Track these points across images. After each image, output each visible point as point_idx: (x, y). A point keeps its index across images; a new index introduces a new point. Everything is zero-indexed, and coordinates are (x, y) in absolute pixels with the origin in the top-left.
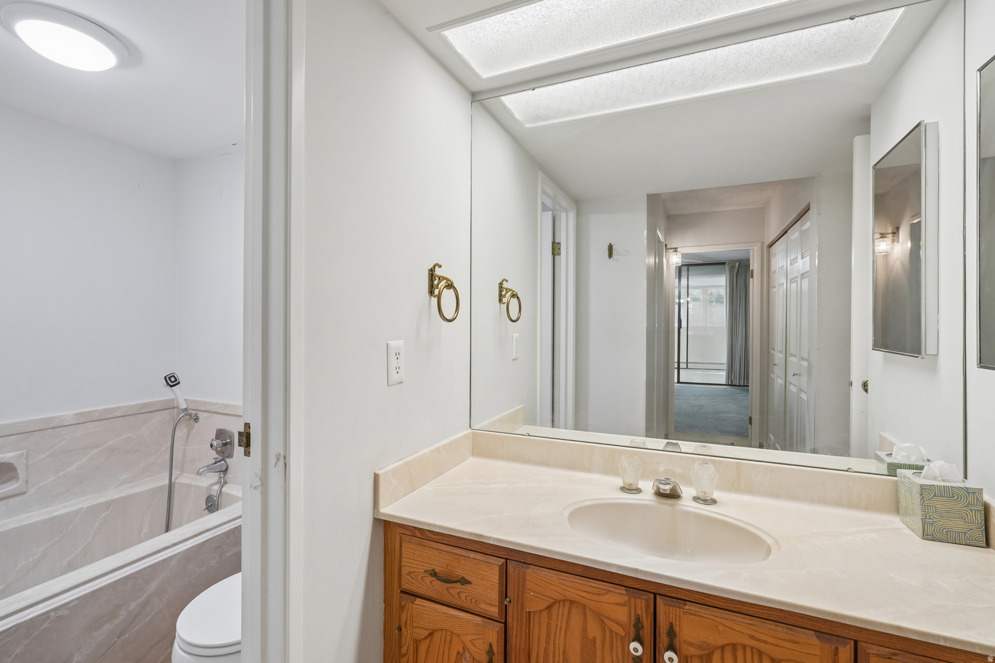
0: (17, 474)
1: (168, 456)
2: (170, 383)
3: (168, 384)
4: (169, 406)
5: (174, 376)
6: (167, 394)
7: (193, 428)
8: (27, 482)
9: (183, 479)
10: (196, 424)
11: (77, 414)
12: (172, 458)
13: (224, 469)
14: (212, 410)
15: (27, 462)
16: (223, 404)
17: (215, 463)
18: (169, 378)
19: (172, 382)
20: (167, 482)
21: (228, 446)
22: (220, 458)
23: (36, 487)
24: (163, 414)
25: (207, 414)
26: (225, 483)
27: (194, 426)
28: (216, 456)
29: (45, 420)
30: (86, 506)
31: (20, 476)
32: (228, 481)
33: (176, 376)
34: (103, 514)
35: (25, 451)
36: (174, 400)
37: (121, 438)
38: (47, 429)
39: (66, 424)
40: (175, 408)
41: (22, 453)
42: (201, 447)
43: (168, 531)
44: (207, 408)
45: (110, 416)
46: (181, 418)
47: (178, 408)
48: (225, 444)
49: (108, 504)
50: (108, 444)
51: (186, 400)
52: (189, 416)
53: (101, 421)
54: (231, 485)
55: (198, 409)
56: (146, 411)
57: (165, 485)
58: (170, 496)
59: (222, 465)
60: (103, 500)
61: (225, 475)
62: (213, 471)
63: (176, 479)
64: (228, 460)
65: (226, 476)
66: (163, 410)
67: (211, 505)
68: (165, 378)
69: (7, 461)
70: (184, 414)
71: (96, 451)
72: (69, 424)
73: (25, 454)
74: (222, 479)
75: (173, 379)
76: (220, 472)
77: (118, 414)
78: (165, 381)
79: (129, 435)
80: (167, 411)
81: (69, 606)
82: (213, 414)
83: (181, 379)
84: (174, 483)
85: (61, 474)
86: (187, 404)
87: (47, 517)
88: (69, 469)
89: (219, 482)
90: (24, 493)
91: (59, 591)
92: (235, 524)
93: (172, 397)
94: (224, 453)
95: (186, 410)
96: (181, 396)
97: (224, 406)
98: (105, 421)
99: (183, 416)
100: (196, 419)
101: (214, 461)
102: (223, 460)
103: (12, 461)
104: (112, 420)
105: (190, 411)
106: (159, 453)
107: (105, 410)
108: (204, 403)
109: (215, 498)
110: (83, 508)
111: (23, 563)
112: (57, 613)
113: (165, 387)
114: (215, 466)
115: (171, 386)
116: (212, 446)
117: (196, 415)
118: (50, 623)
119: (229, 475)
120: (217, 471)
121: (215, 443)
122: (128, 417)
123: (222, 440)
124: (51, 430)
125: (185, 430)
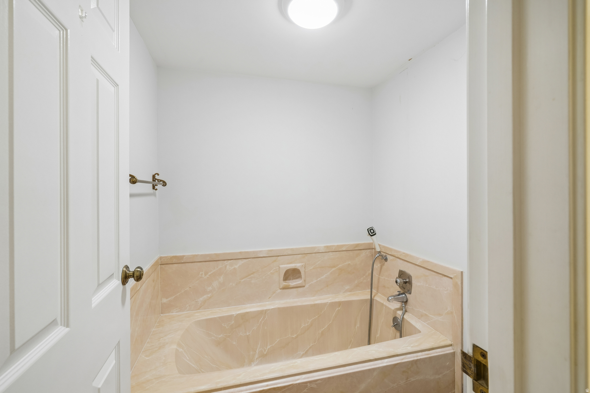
0: (301, 275)
1: (369, 279)
2: (370, 233)
3: (369, 234)
4: (370, 247)
5: (372, 229)
6: (368, 240)
7: (384, 264)
8: (305, 281)
9: (379, 298)
10: (386, 263)
11: (325, 247)
12: (372, 283)
13: (405, 301)
14: (396, 256)
15: (305, 270)
16: (404, 253)
17: (399, 295)
18: (370, 230)
19: (372, 233)
20: (369, 297)
21: (408, 284)
22: (402, 292)
23: (309, 284)
24: (367, 252)
25: (393, 258)
26: (406, 311)
27: (384, 263)
28: (399, 289)
29: (312, 248)
30: (329, 302)
31: (302, 277)
32: (407, 310)
33: (374, 229)
34: (337, 309)
35: (304, 264)
36: (372, 244)
37: (345, 264)
38: (313, 253)
39: (320, 252)
40: (373, 249)
41: (303, 265)
42: (389, 279)
43: (369, 344)
44: (393, 253)
45: (340, 250)
46: (377, 257)
47: (375, 249)
48: (406, 283)
49: (340, 303)
50: (339, 266)
51: (379, 245)
52: (381, 257)
53: (336, 252)
54: (410, 314)
55: (387, 252)
56: (357, 249)
57: (368, 299)
58: (371, 307)
59: (403, 297)
60: (337, 300)
61: (405, 305)
62: (398, 300)
63: (374, 297)
64: (408, 295)
65: (406, 307)
66: (366, 249)
67: (396, 324)
68: (368, 230)
69: (297, 268)
70: (378, 255)
71: (334, 269)
72: (322, 252)
73: (304, 265)
74: (404, 308)
75: (372, 231)
76: (403, 302)
77: (344, 249)
78: (368, 232)
79: (350, 263)
80: (369, 250)
81: (317, 382)
82: (397, 259)
83: (377, 231)
84: (373, 299)
85: (319, 279)
86: (380, 248)
87: (313, 303)
88: (322, 277)
89: (401, 309)
90: (304, 286)
91: (312, 370)
92: (417, 356)
93: (371, 242)
94: (404, 288)
95: (380, 252)
96: (377, 241)
97: (404, 254)
98: (338, 252)
99: (378, 256)
100: (386, 260)
101: (398, 293)
102: (404, 293)
103: (299, 268)
104: (341, 252)
105: (382, 253)
106: (364, 276)
107: (338, 246)
108: (391, 250)
109: (399, 320)
110: (328, 302)
111: (303, 326)
112: (311, 385)
113: (368, 236)
114: (399, 297)
115: (371, 236)
116: (396, 282)
117: (386, 256)
118: (307, 390)
119: (409, 307)
120: (400, 301)
121: (398, 280)
122: (349, 251)
123: (403, 278)
124: (314, 254)
125: (379, 265)
